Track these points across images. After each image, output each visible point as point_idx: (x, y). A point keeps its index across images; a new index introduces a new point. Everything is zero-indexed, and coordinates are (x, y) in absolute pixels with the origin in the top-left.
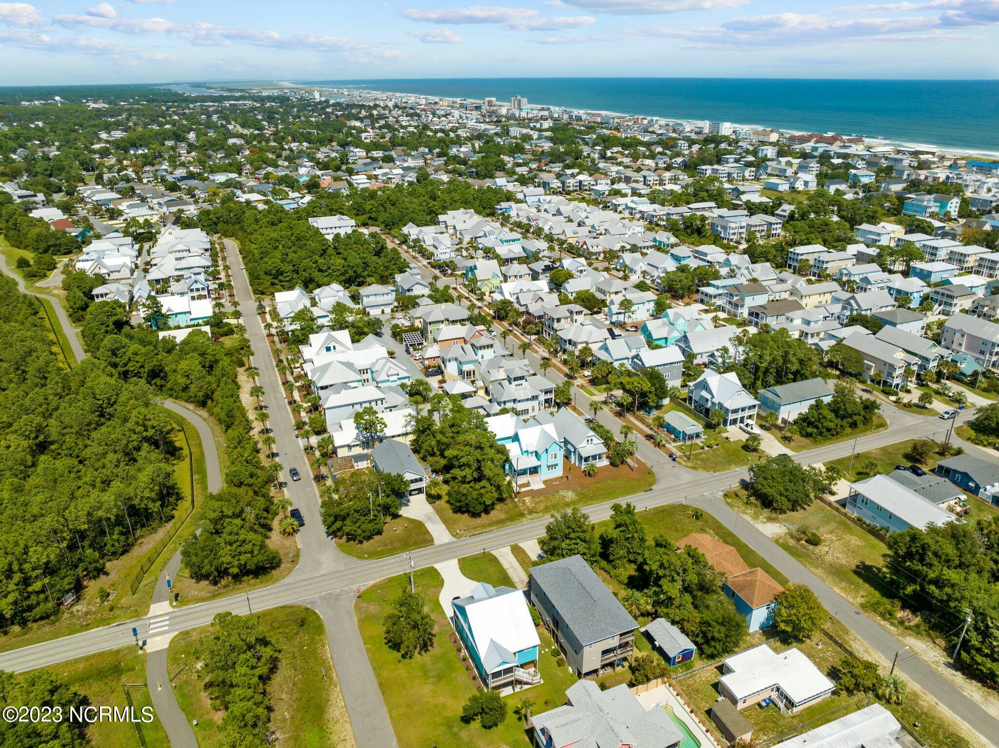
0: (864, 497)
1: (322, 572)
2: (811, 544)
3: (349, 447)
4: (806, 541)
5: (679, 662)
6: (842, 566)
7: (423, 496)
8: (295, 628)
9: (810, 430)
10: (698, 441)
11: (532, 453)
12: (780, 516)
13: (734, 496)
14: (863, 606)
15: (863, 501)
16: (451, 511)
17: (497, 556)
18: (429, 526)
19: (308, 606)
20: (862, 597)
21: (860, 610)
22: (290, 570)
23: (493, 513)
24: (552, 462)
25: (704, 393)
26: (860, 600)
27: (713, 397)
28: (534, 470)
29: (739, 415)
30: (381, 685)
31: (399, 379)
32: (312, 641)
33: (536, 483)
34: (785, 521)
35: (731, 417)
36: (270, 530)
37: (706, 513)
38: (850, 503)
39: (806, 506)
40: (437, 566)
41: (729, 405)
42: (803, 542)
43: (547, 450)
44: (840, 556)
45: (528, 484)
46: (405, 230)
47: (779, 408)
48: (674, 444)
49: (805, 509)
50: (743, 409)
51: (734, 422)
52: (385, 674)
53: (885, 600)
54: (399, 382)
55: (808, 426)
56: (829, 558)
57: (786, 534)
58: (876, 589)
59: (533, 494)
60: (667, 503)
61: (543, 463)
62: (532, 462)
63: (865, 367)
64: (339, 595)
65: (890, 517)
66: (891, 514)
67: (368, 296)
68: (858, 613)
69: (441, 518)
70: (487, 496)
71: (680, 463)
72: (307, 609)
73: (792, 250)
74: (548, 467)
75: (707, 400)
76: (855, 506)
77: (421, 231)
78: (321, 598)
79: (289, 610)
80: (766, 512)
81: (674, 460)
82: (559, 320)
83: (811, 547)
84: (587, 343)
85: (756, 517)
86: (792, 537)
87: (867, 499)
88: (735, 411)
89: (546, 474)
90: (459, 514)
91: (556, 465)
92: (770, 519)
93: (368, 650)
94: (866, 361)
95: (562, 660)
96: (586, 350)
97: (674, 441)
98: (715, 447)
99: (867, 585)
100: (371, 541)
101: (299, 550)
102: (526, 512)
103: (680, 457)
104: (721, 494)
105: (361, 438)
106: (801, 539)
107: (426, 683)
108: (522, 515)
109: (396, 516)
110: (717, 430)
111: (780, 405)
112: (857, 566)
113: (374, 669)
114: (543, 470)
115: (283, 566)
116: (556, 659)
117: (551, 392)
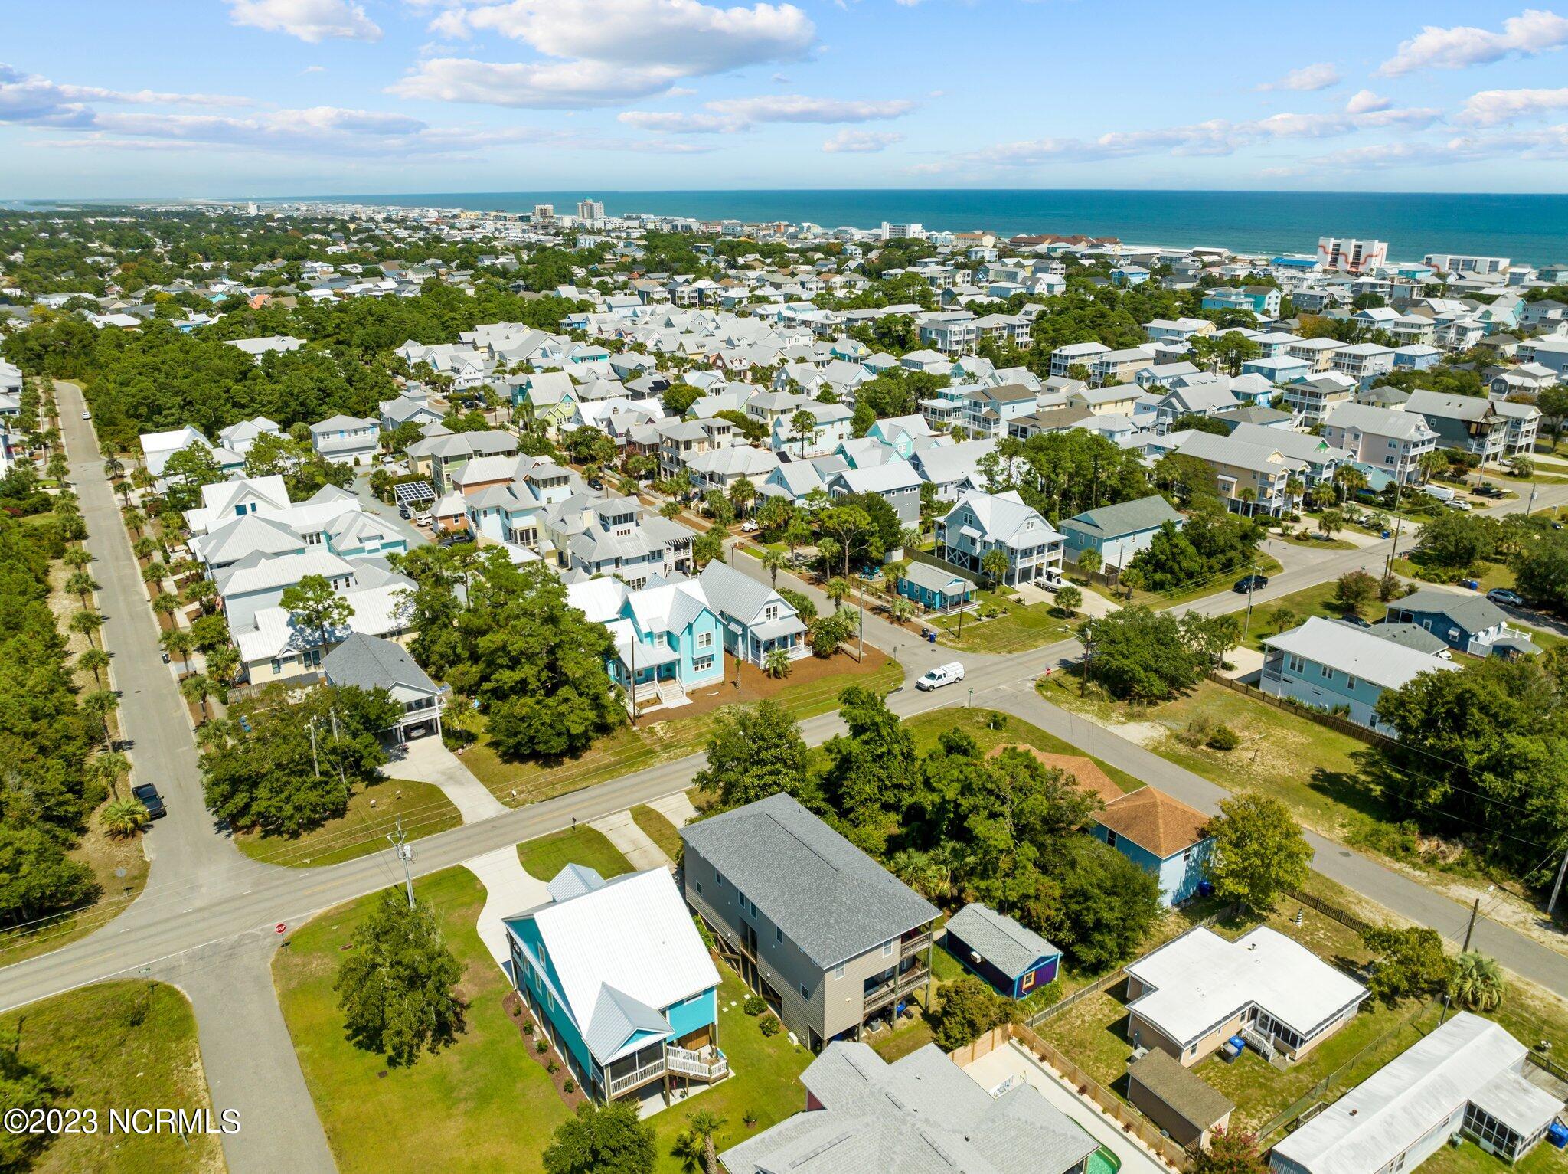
0: (1295, 657)
1: (198, 904)
2: (1220, 748)
3: (276, 662)
4: (1210, 745)
5: (1029, 990)
6: (1285, 779)
7: (437, 739)
8: (118, 1032)
9: (1159, 576)
10: (967, 609)
11: (660, 636)
12: (1149, 710)
13: (1055, 687)
14: (1348, 840)
15: (1293, 666)
16: (499, 760)
17: (604, 831)
18: (451, 792)
19: (157, 979)
20: (1343, 826)
21: (1348, 849)
22: (120, 909)
23: (587, 756)
24: (702, 651)
25: (968, 530)
26: (1341, 833)
27: (984, 533)
28: (667, 672)
29: (1034, 561)
30: (334, 1137)
31: (384, 546)
32: (160, 1056)
33: (673, 696)
34: (1160, 716)
35: (1021, 564)
36: (82, 831)
37: (1012, 717)
38: (1268, 675)
39: (1189, 691)
40: (468, 864)
41: (1013, 542)
42: (1204, 747)
43: (690, 626)
44: (1278, 763)
45: (657, 700)
46: (400, 352)
47: (1100, 546)
48: (925, 617)
49: (1188, 696)
50: (1040, 549)
51: (1026, 575)
52: (345, 1108)
53: (1384, 826)
54: (385, 552)
55: (1155, 571)
56: (1258, 769)
57: (1168, 738)
58: (1361, 811)
59: (668, 715)
60: (935, 708)
61: (686, 652)
62: (661, 654)
63: (1220, 486)
64: (238, 944)
65: (1351, 686)
66: (1352, 678)
67: (326, 435)
68: (1347, 855)
69: (476, 774)
70: (572, 717)
71: (944, 645)
72: (153, 986)
73: (1056, 352)
74: (696, 662)
75: (973, 541)
76: (1278, 679)
77: (427, 352)
78: (190, 958)
79: (107, 993)
80: (1121, 706)
81: (932, 639)
82: (688, 445)
83: (1221, 754)
84: (743, 475)
85: (1105, 715)
86: (1180, 739)
87: (1302, 659)
88: (1027, 553)
89: (691, 679)
90: (516, 764)
91: (710, 658)
92: (1131, 717)
93: (302, 1059)
94: (1220, 477)
95: (772, 1020)
96: (743, 487)
97: (925, 612)
98: (1000, 616)
99: (1343, 807)
100: (320, 830)
101: (147, 865)
102: (658, 748)
103: (942, 635)
104: (1031, 685)
105: (300, 642)
106: (1199, 743)
107: (449, 1117)
108: (650, 752)
109: (374, 779)
110: (998, 592)
111: (1101, 541)
112: (1314, 777)
113: (318, 1100)
114: (686, 669)
115: (103, 901)
116: (757, 1020)
117: (686, 545)
